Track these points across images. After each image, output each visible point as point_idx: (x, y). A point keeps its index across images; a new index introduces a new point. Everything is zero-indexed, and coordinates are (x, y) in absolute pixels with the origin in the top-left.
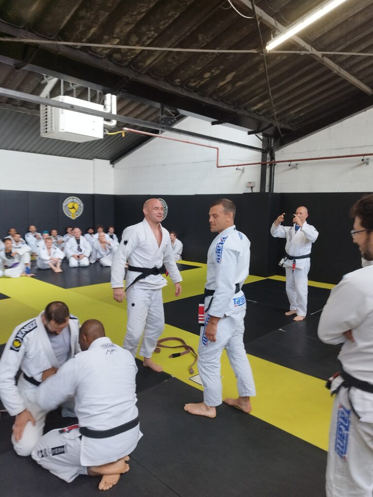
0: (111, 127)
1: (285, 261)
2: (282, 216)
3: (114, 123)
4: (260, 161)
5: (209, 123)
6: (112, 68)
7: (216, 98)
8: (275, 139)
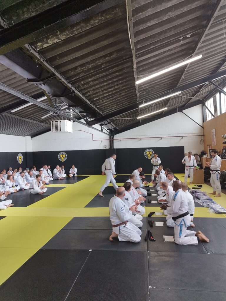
4: (109, 139)
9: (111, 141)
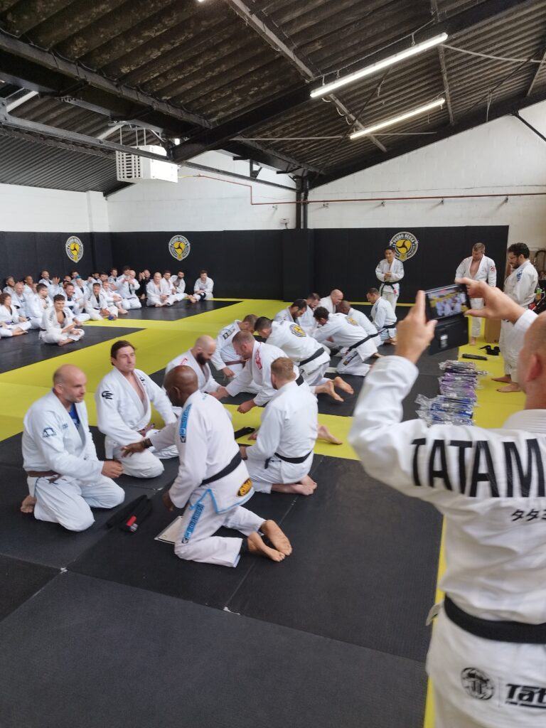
4: (294, 200)
8: (310, 181)
9: (301, 205)
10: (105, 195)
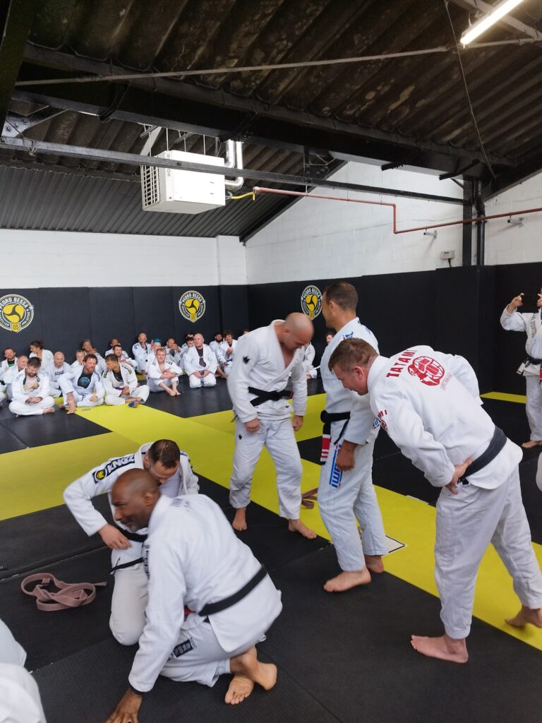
0: (236, 187)
1: (526, 366)
2: (520, 298)
3: (240, 181)
4: (461, 219)
5: (379, 168)
6: (230, 102)
7: (385, 129)
9: (473, 226)
10: (241, 240)
